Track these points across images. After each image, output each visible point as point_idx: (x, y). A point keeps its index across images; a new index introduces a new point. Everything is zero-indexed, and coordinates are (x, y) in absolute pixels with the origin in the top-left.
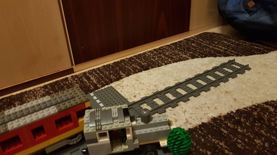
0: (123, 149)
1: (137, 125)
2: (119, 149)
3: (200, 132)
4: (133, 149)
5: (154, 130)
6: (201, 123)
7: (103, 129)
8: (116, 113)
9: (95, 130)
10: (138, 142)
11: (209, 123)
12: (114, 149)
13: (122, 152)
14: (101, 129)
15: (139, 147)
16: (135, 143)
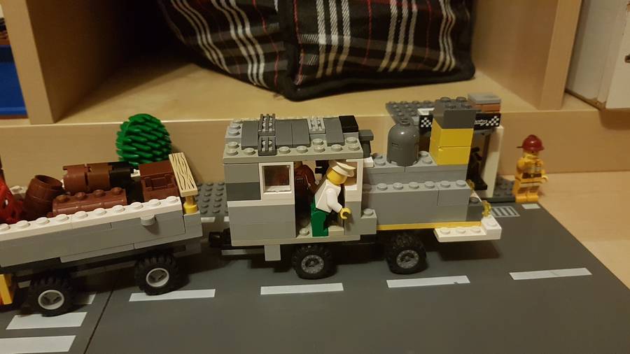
1: (376, 167)
4: (357, 238)
5: (424, 187)
7: (279, 154)
8: (320, 125)
9: (256, 155)
10: (375, 216)
12: (304, 231)
14: (274, 153)
15: (375, 233)
16: (364, 217)
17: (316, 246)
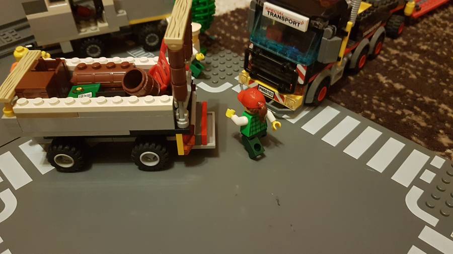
0: (100, 28)
2: (92, 30)
3: (232, 19)
4: (118, 29)
6: (233, 9)
10: (125, 13)
11: (247, 9)
12: (83, 30)
13: (98, 34)
16: (119, 15)
17: (93, 39)
